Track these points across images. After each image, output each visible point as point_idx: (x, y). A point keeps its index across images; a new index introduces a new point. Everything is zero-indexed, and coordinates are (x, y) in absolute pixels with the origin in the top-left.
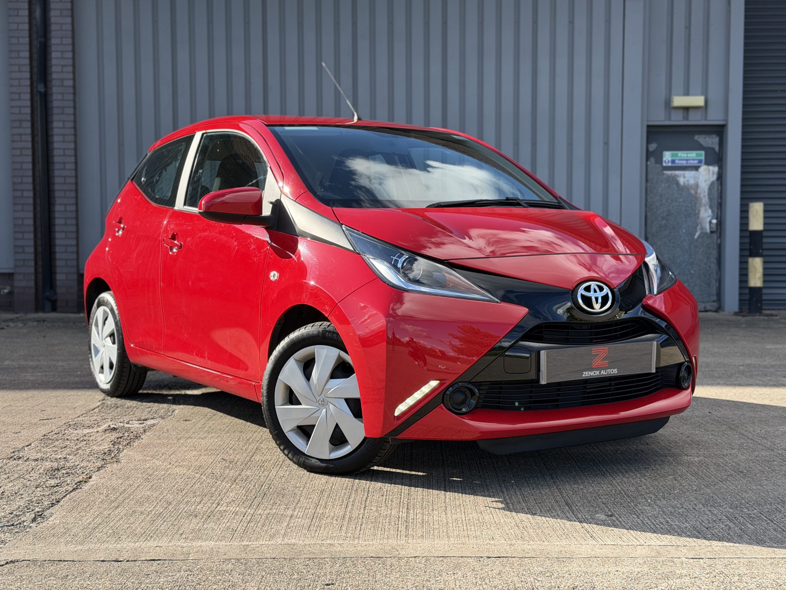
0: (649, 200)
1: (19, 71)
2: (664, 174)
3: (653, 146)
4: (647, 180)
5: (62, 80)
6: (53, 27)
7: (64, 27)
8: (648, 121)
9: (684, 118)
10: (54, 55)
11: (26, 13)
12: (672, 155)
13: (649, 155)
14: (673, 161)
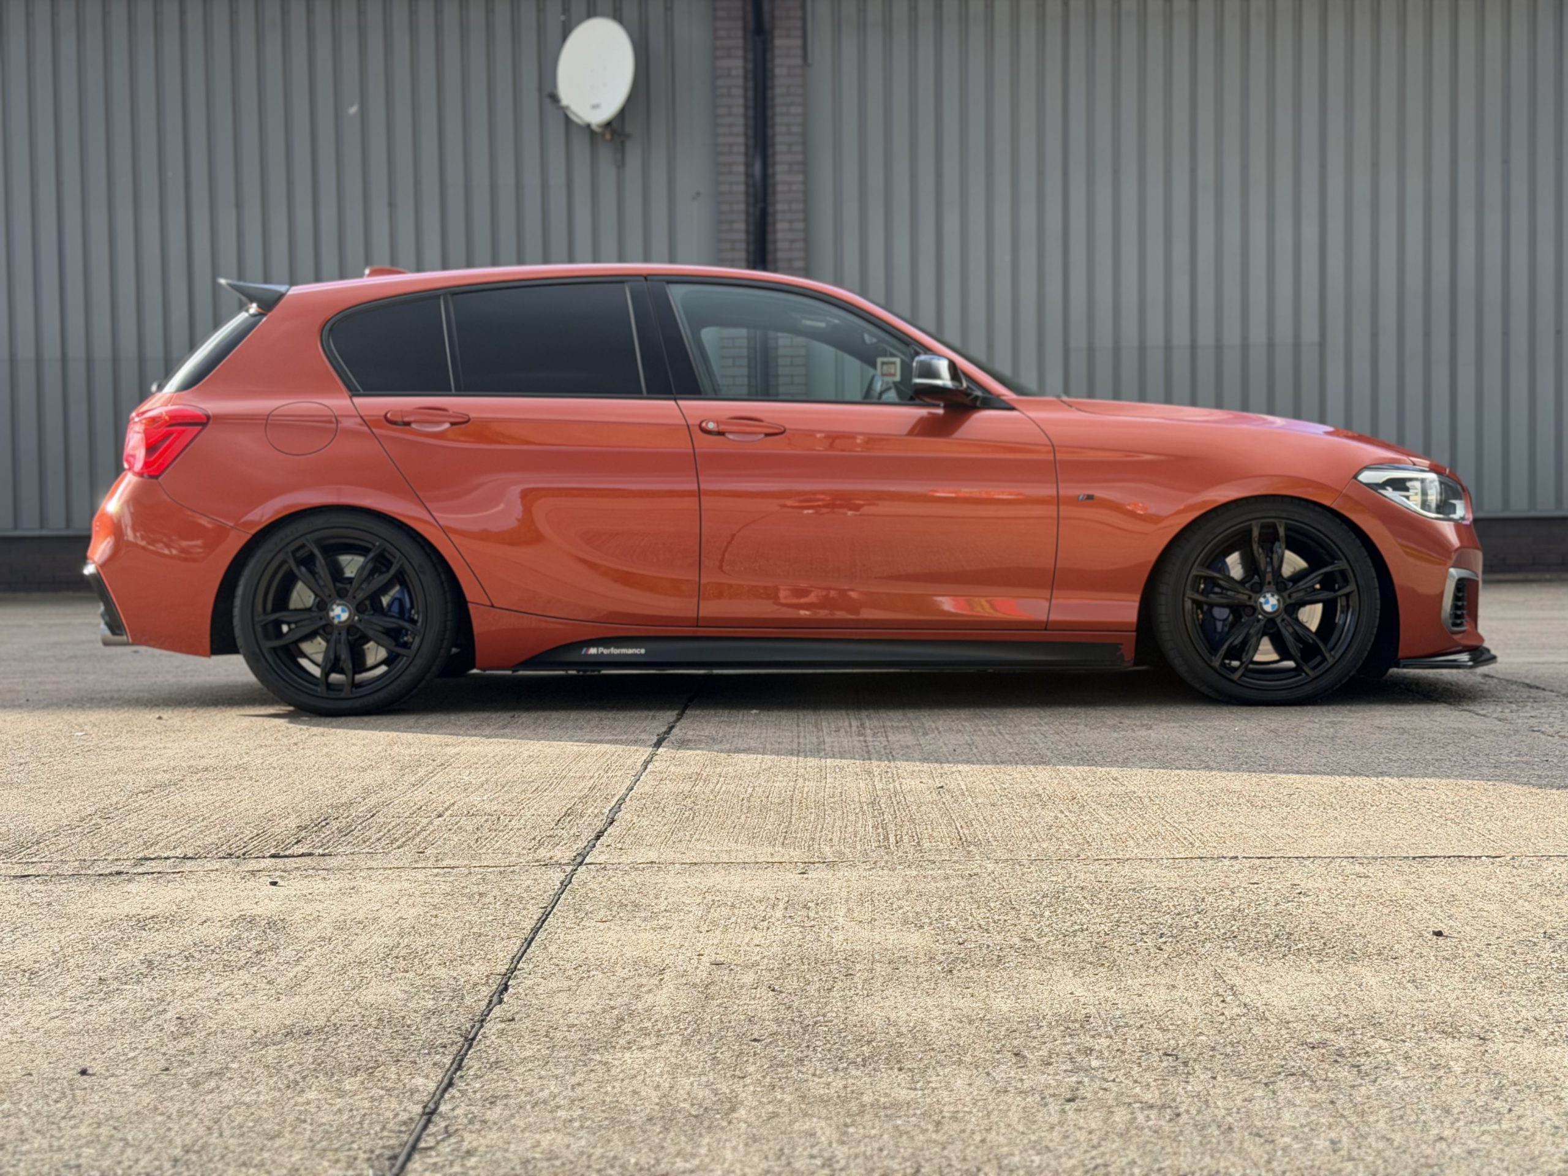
1: (733, 249)
5: (790, 260)
6: (779, 188)
7: (794, 188)
10: (780, 226)
11: (741, 169)
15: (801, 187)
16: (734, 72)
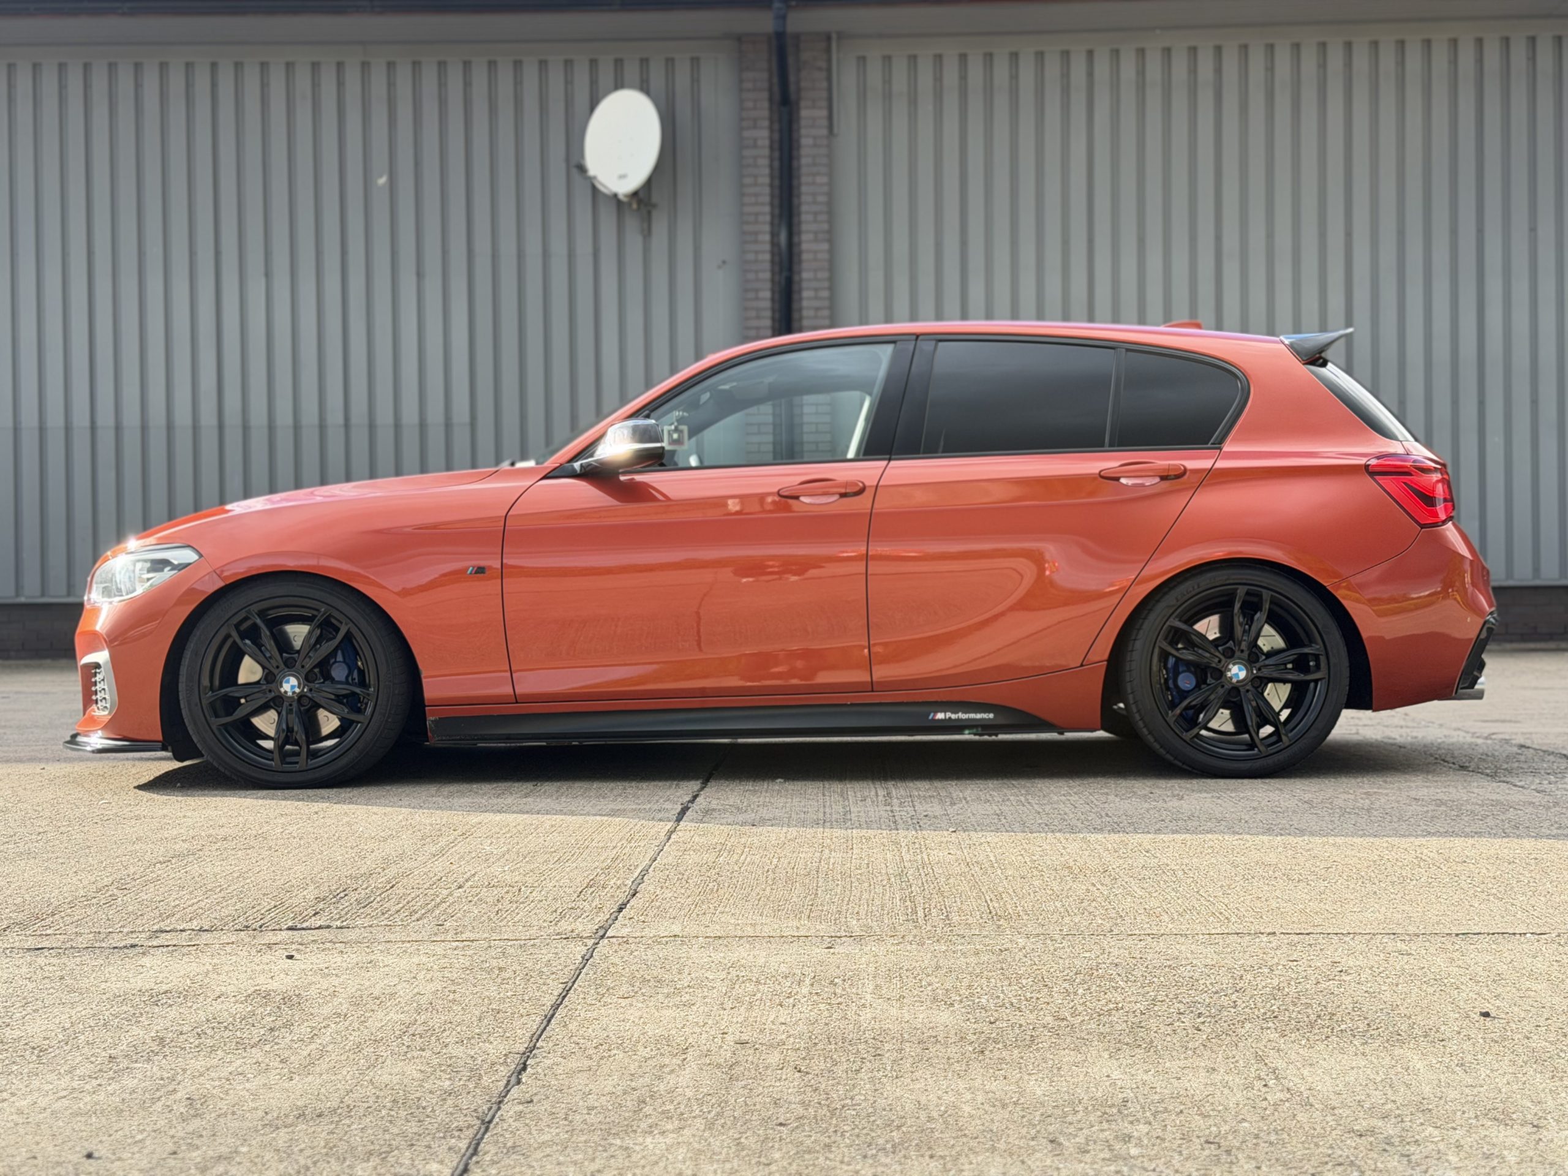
6: (805, 256)
7: (820, 256)
10: (805, 294)
11: (767, 237)
15: (826, 256)
16: (760, 143)
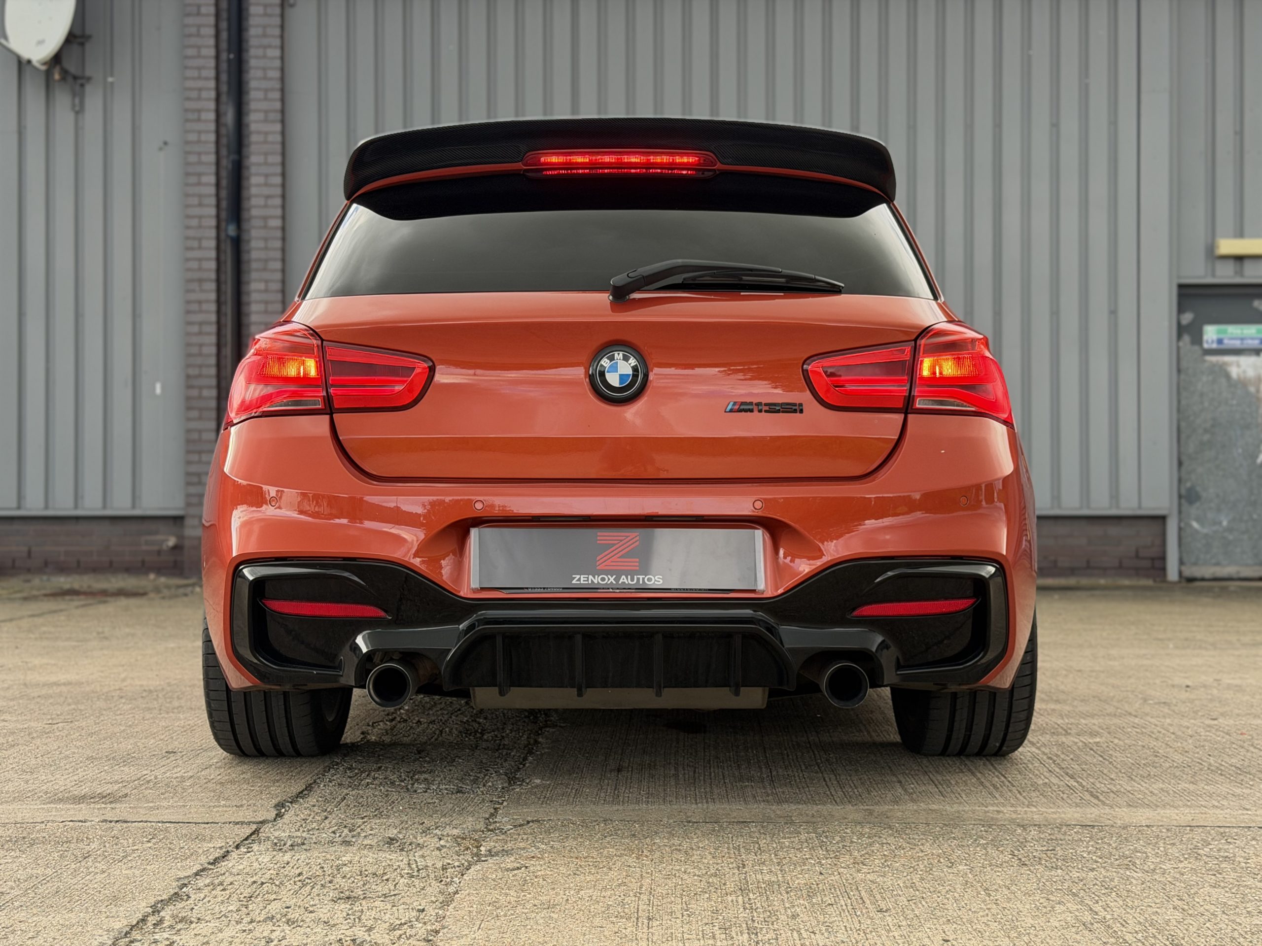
0: (1183, 402)
1: (200, 205)
2: (1205, 361)
3: (1187, 318)
4: (1179, 371)
5: (265, 218)
6: (254, 138)
7: (270, 138)
8: (1179, 277)
9: (1236, 273)
10: (254, 180)
11: (212, 116)
12: (1219, 332)
13: (1181, 330)
14: (1220, 341)
15: (278, 138)
